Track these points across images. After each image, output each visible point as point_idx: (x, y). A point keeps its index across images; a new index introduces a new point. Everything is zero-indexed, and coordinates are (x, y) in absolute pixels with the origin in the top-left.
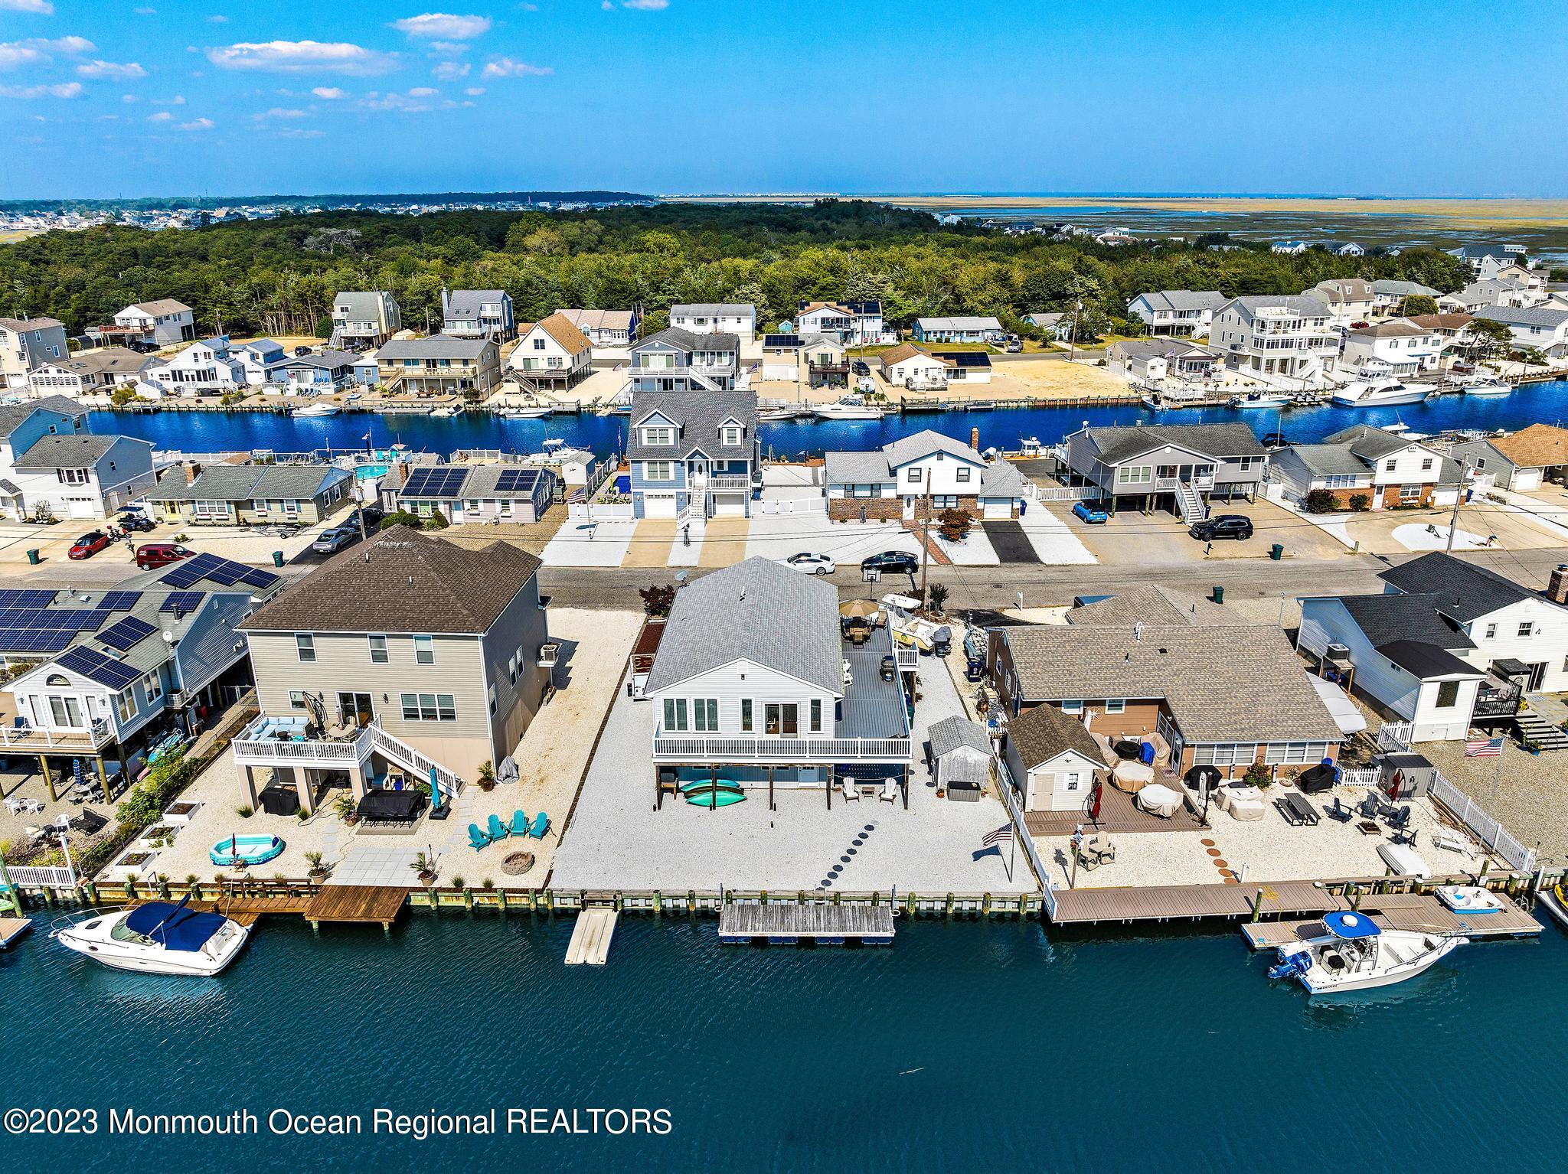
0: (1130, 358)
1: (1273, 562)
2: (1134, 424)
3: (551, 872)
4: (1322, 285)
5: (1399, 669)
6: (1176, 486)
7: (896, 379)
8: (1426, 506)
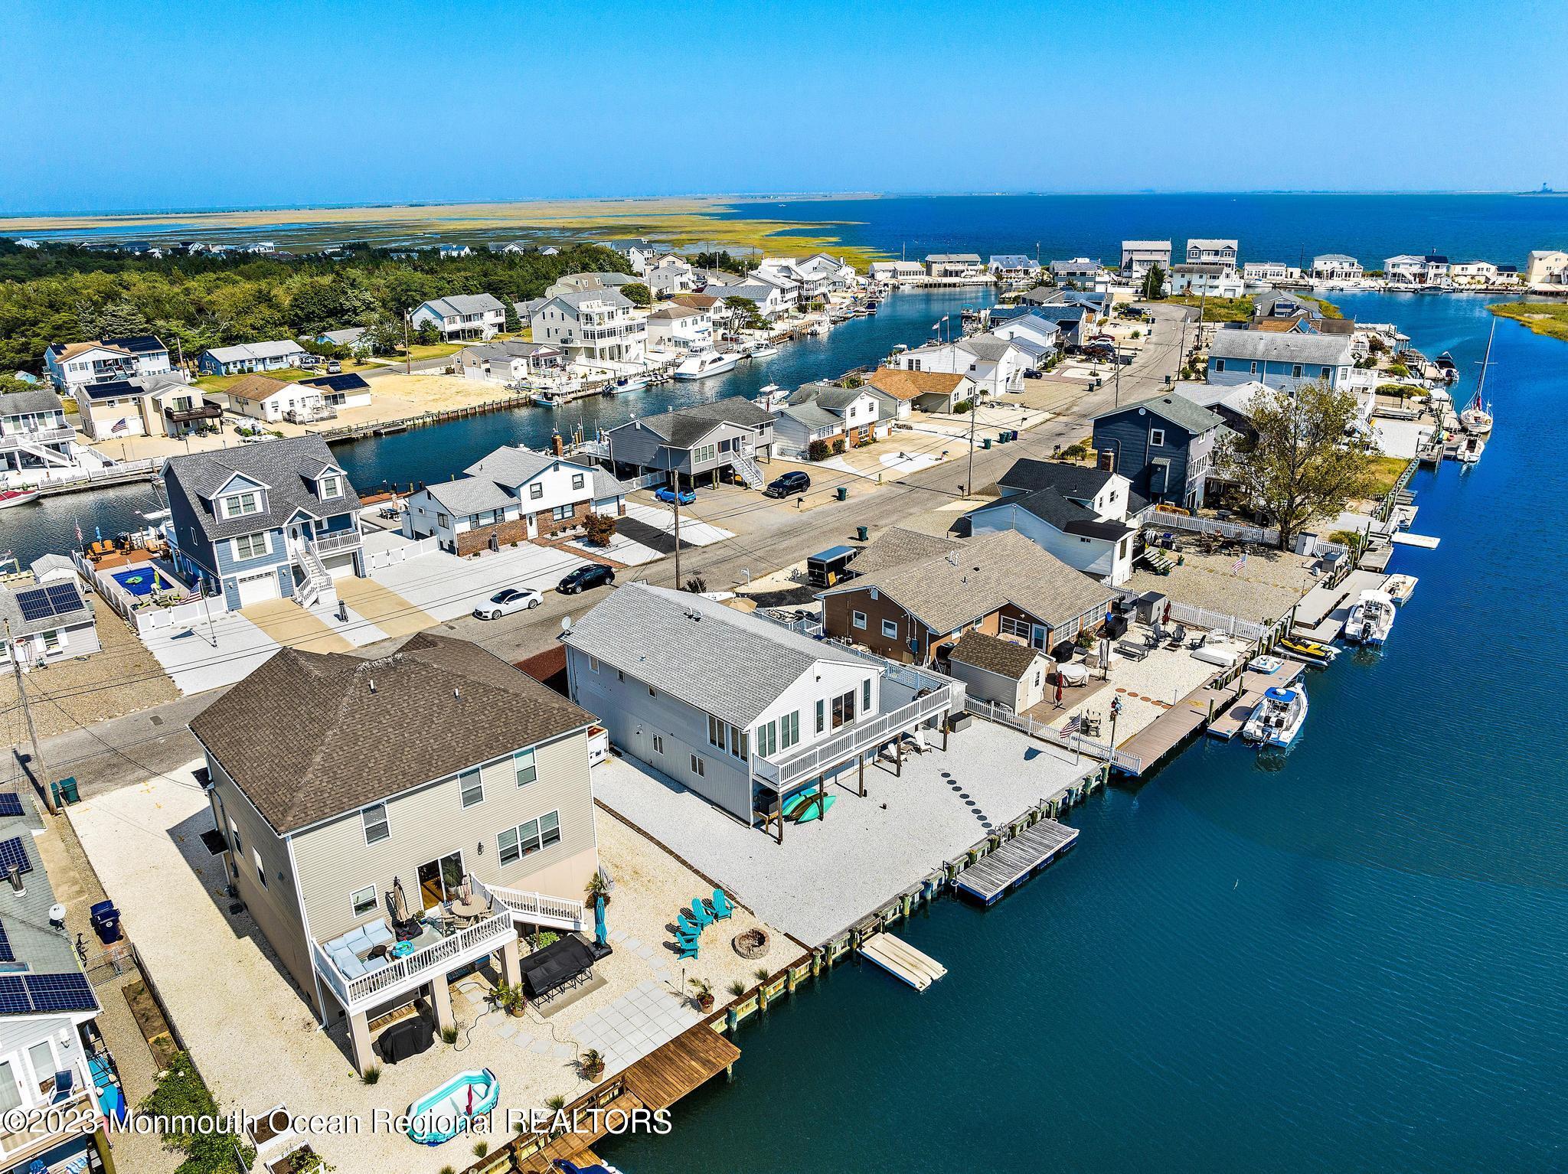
0: (487, 361)
1: (842, 503)
2: (666, 411)
3: (786, 935)
4: (560, 281)
5: (1088, 541)
6: (730, 458)
7: (271, 415)
8: (875, 441)
